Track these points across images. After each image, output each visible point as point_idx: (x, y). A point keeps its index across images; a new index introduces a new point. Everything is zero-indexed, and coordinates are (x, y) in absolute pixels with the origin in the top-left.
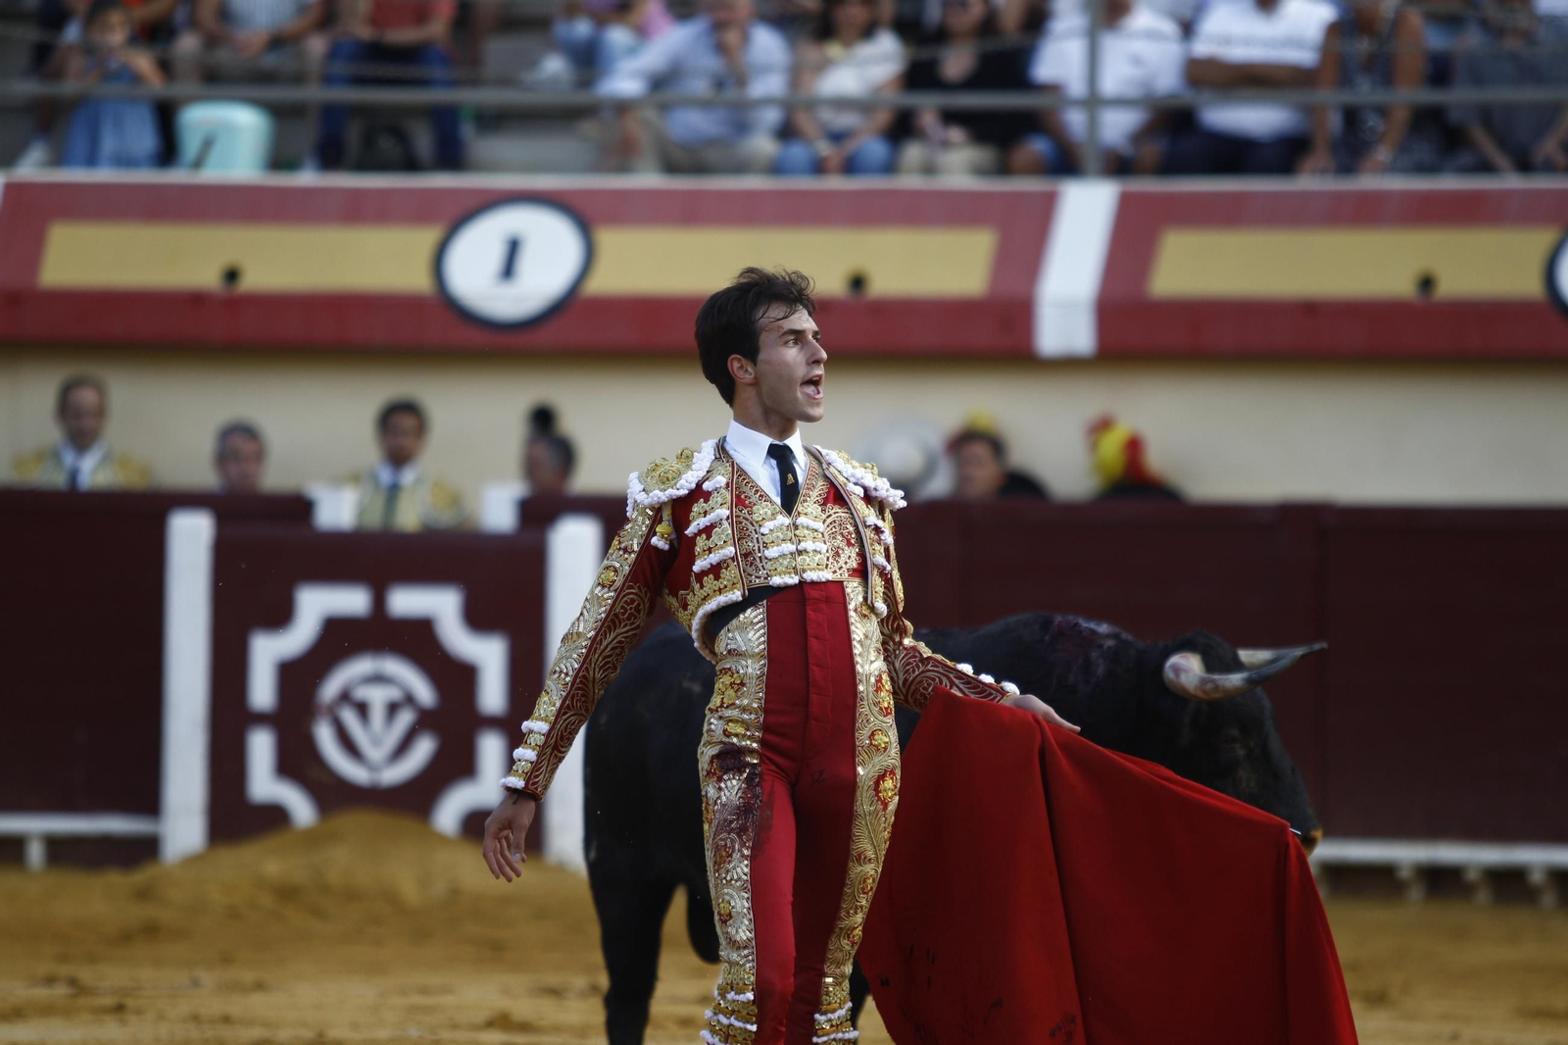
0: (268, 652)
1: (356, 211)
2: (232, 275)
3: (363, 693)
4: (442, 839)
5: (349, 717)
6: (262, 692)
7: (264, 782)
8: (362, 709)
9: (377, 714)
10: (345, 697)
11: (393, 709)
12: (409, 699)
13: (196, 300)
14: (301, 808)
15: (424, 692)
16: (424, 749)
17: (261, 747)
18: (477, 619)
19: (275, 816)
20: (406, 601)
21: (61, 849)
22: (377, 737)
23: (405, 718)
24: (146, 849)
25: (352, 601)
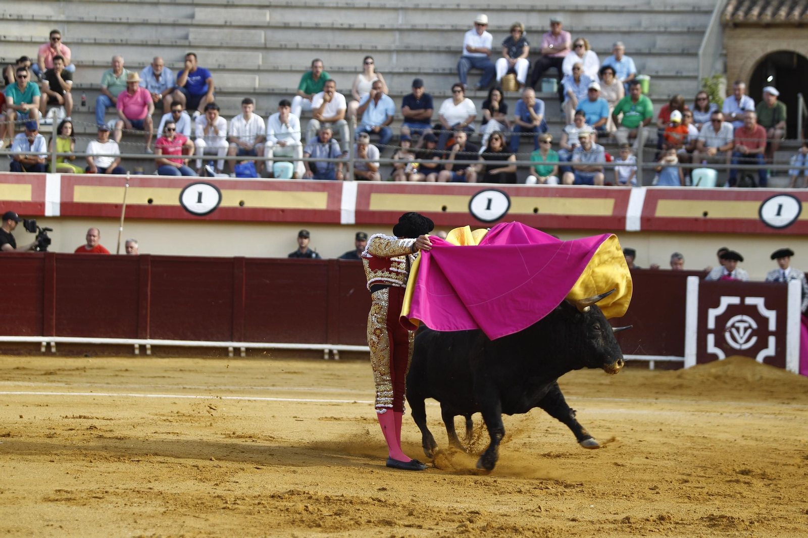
0: (713, 314)
1: (738, 197)
2: (705, 214)
3: (737, 325)
4: (758, 364)
5: (734, 331)
6: (711, 324)
7: (711, 348)
8: (738, 329)
9: (742, 331)
10: (733, 326)
11: (746, 329)
12: (750, 327)
13: (696, 220)
14: (721, 355)
15: (754, 325)
16: (754, 339)
17: (711, 338)
18: (768, 306)
19: (714, 357)
20: (749, 301)
21: (658, 364)
22: (741, 337)
23: (749, 331)
24: (681, 365)
25: (736, 300)
